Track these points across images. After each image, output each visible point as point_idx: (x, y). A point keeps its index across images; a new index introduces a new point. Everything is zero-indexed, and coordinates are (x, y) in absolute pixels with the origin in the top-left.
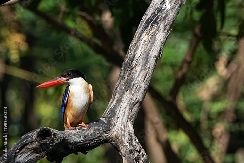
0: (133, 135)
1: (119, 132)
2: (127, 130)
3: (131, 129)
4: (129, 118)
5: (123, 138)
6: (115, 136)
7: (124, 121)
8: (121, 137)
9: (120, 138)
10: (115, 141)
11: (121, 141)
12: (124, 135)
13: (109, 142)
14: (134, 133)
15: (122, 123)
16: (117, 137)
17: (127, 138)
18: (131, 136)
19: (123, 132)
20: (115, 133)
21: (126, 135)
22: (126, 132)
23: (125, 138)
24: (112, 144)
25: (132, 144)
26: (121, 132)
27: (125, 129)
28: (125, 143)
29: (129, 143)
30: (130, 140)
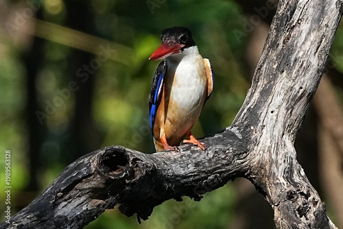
0: (295, 162)
1: (266, 156)
2: (282, 152)
3: (290, 149)
4: (287, 128)
5: (274, 169)
6: (258, 163)
7: (276, 133)
8: (271, 166)
9: (267, 167)
10: (257, 174)
11: (270, 173)
12: (277, 162)
13: (246, 177)
14: (297, 158)
15: (272, 137)
16: (261, 166)
17: (282, 168)
18: (291, 164)
19: (274, 156)
20: (257, 158)
21: (280, 162)
22: (280, 157)
23: (278, 169)
24: (251, 179)
25: (292, 181)
26: (270, 156)
27: (277, 149)
28: (279, 177)
29: (287, 178)
30: (287, 172)
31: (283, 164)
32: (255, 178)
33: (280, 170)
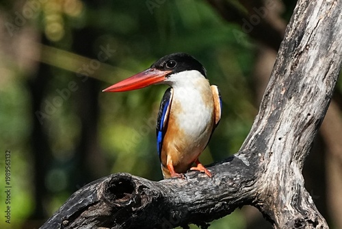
0: (303, 189)
1: (274, 183)
2: (289, 179)
3: (298, 176)
4: (294, 155)
5: (282, 196)
6: (266, 191)
7: (284, 160)
8: (278, 194)
9: (275, 195)
10: (264, 202)
11: (278, 201)
12: (284, 190)
13: (253, 204)
14: (305, 186)
15: (280, 164)
16: (269, 193)
17: (290, 195)
18: (299, 192)
19: (281, 184)
20: (265, 185)
21: (287, 189)
22: (287, 184)
23: (286, 196)
24: (258, 207)
25: (300, 208)
26: (278, 184)
27: (285, 176)
28: (287, 205)
29: (295, 205)
30: (295, 200)
31: (291, 191)
32: (262, 206)
33: (288, 197)
